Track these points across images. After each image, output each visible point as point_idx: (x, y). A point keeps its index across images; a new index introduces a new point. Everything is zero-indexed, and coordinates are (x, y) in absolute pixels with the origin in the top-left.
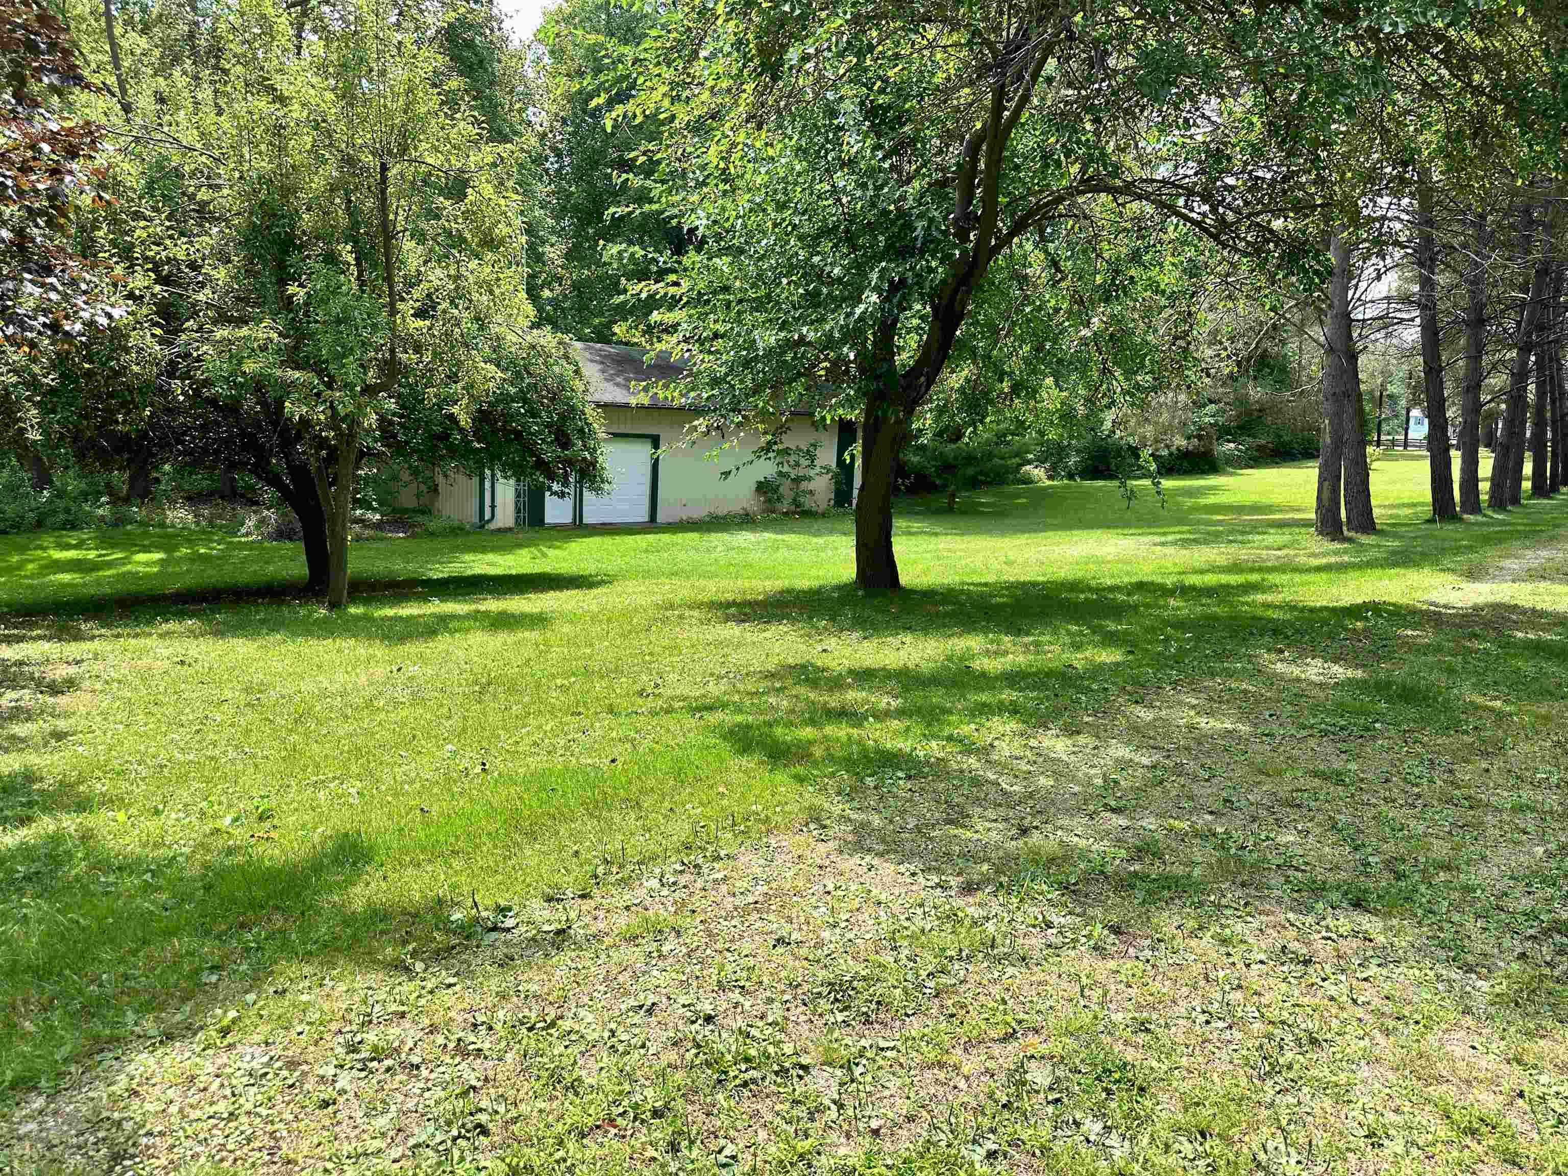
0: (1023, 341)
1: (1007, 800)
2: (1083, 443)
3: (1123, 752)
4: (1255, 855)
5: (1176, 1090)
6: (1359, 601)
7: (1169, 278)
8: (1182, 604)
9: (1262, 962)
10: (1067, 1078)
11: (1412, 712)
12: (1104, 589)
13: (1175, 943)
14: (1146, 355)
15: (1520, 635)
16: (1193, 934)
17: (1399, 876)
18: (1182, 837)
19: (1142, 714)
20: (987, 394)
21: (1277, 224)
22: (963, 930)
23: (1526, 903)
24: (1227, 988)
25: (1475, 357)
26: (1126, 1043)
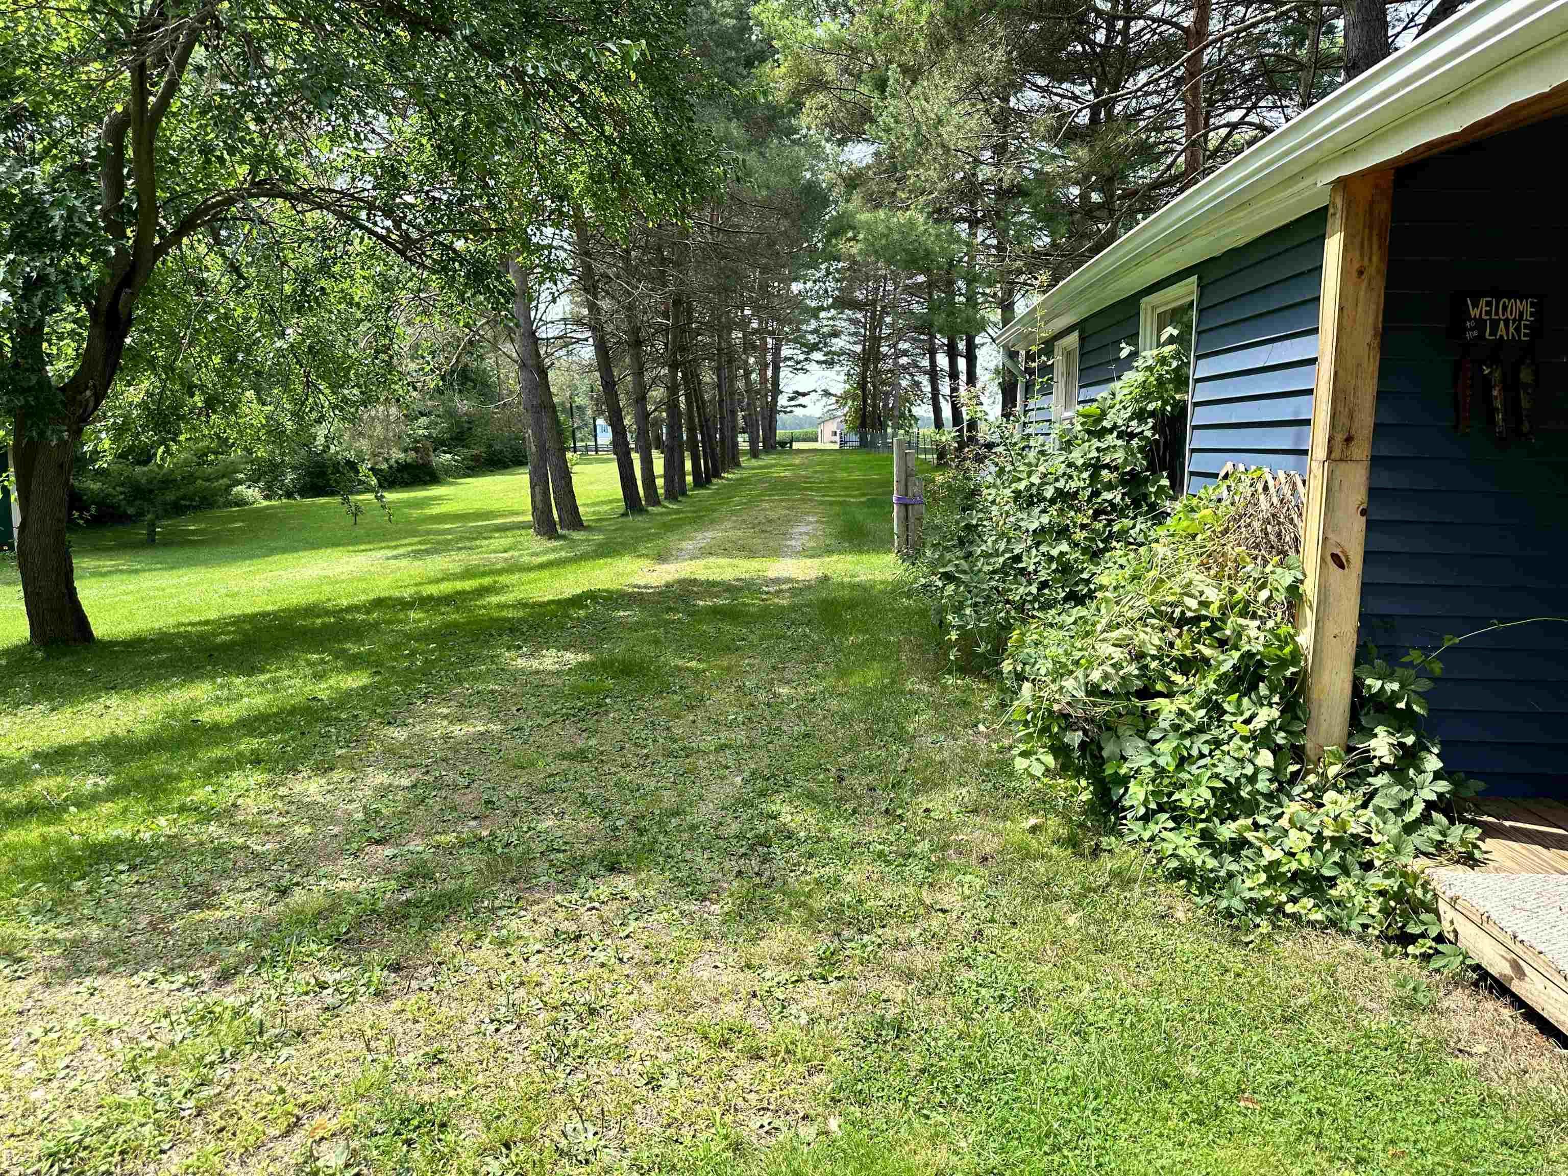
0: (212, 352)
1: (260, 861)
2: (297, 460)
3: (383, 778)
4: (520, 849)
5: (476, 1111)
6: (579, 591)
7: (362, 292)
8: (421, 615)
9: (539, 952)
10: (364, 1148)
11: (633, 684)
12: (342, 610)
13: (456, 961)
14: (349, 368)
15: (701, 603)
16: (472, 946)
17: (641, 832)
18: (450, 850)
19: (396, 735)
20: (176, 409)
21: (460, 245)
22: (224, 1027)
23: (735, 827)
24: (510, 989)
25: (639, 373)
26: (421, 1082)
